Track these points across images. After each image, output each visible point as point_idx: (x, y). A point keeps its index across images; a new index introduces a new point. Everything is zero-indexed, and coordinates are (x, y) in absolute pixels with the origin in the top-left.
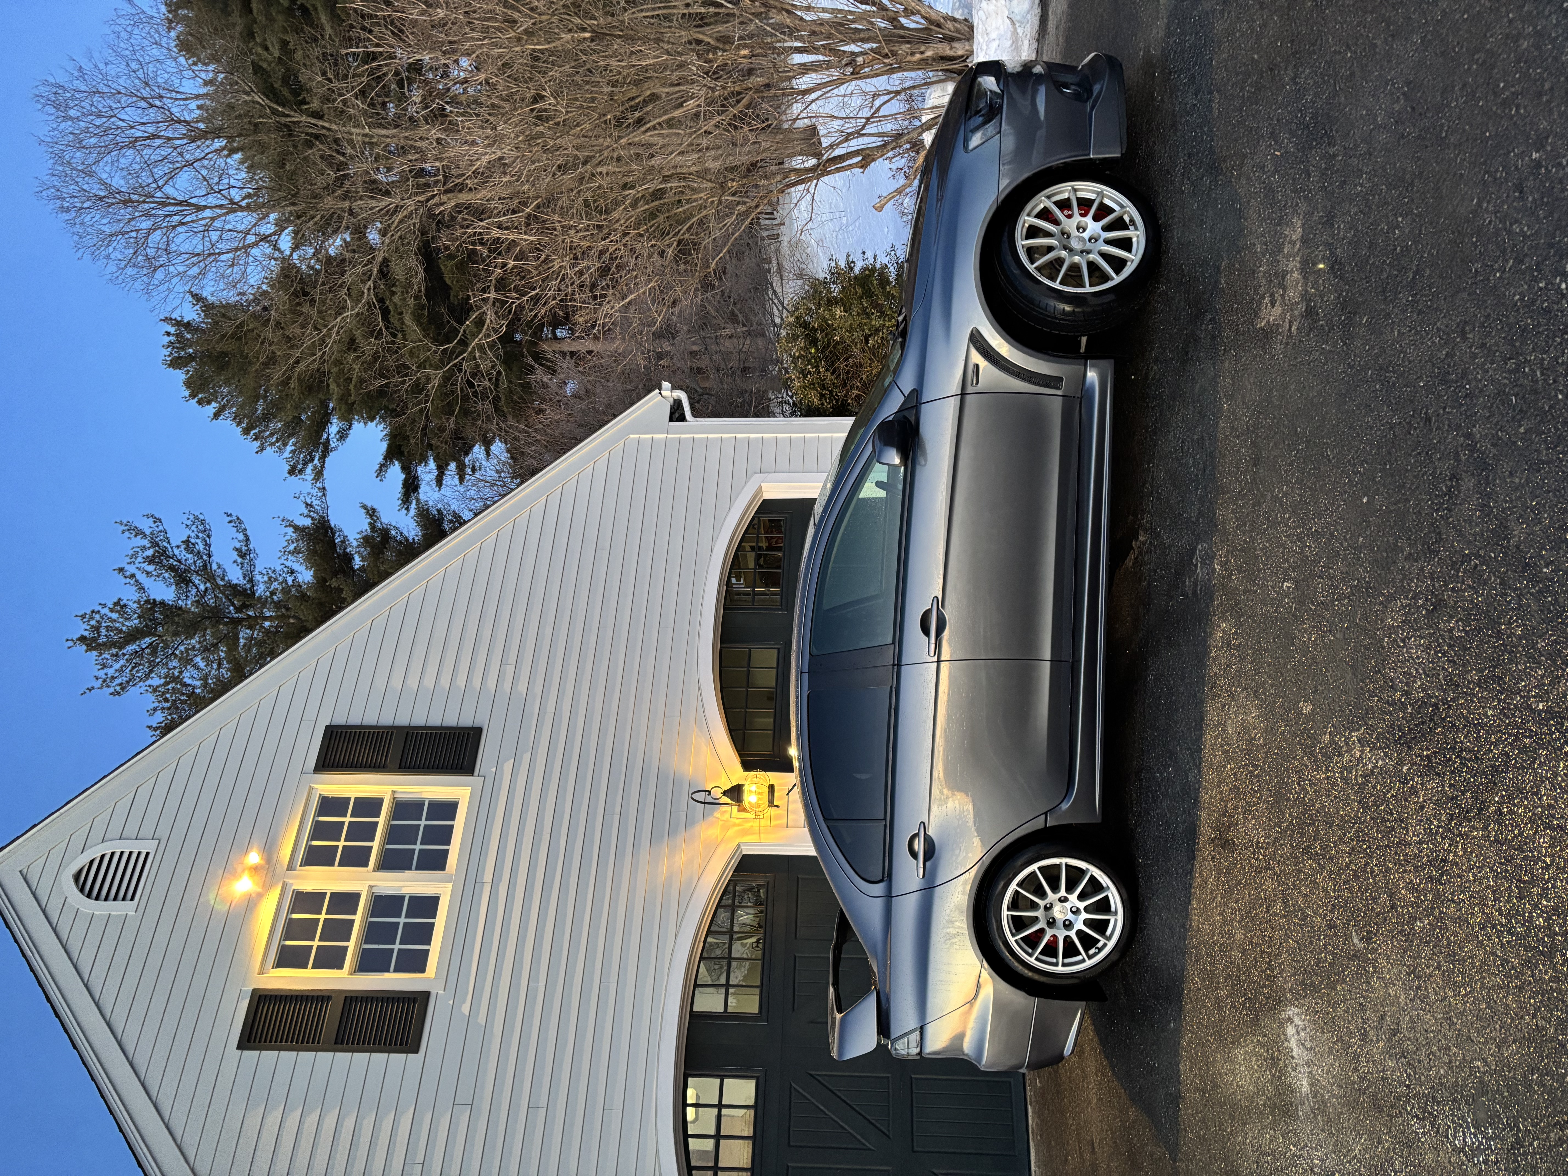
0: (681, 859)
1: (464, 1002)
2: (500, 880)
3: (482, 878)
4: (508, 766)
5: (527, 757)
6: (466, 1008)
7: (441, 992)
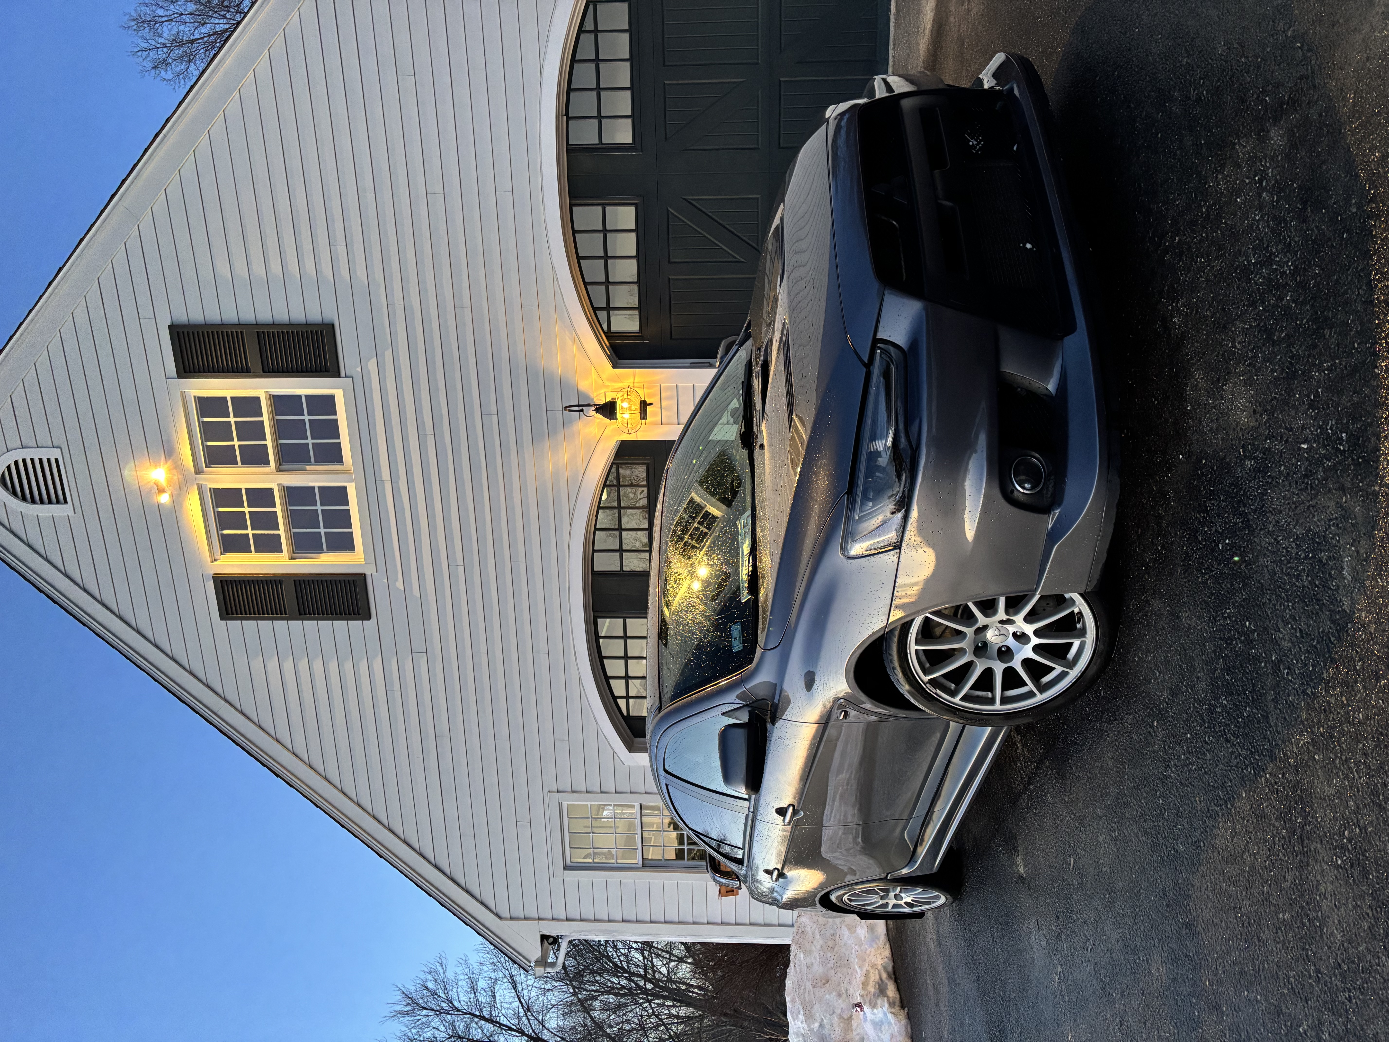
0: (565, 454)
1: (397, 580)
2: (399, 478)
3: (381, 477)
4: (372, 365)
5: (388, 353)
6: (400, 585)
7: (375, 574)
